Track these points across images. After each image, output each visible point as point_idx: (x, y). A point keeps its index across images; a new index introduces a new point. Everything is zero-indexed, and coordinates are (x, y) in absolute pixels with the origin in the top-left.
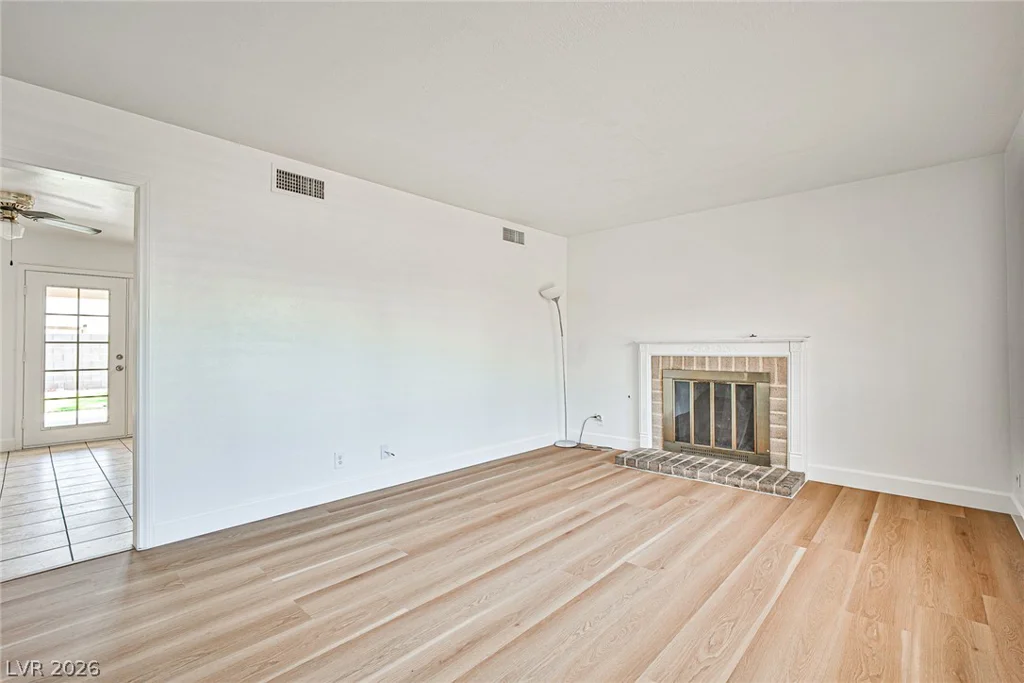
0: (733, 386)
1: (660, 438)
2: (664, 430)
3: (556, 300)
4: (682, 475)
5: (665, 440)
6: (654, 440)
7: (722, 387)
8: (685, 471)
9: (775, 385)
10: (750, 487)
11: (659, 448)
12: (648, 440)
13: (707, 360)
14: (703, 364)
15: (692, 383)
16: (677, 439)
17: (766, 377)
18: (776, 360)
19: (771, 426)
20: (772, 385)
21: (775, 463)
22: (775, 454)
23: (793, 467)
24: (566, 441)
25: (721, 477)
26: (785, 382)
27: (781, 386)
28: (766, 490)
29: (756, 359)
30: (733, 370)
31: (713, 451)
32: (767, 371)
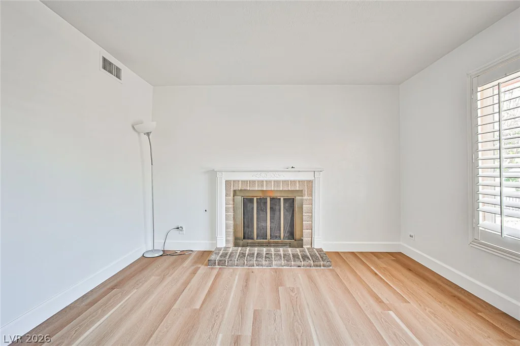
0: (282, 199)
1: (231, 238)
2: (235, 232)
3: (148, 134)
4: (262, 265)
5: (236, 239)
6: (227, 241)
7: (275, 201)
8: (264, 263)
9: (305, 197)
10: (308, 266)
11: (231, 245)
12: (223, 240)
13: (265, 183)
14: (262, 186)
15: (255, 199)
16: (244, 238)
17: (300, 192)
18: (306, 182)
19: (304, 222)
20: (304, 198)
21: (305, 245)
22: (306, 239)
23: (316, 246)
24: (154, 251)
25: (289, 263)
26: (311, 195)
27: (309, 198)
28: (317, 266)
29: (295, 182)
30: (281, 189)
31: (269, 243)
32: (302, 189)
